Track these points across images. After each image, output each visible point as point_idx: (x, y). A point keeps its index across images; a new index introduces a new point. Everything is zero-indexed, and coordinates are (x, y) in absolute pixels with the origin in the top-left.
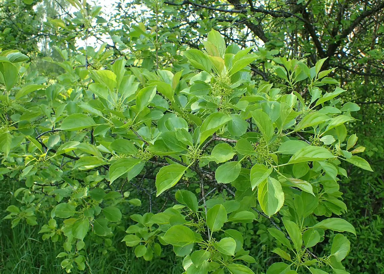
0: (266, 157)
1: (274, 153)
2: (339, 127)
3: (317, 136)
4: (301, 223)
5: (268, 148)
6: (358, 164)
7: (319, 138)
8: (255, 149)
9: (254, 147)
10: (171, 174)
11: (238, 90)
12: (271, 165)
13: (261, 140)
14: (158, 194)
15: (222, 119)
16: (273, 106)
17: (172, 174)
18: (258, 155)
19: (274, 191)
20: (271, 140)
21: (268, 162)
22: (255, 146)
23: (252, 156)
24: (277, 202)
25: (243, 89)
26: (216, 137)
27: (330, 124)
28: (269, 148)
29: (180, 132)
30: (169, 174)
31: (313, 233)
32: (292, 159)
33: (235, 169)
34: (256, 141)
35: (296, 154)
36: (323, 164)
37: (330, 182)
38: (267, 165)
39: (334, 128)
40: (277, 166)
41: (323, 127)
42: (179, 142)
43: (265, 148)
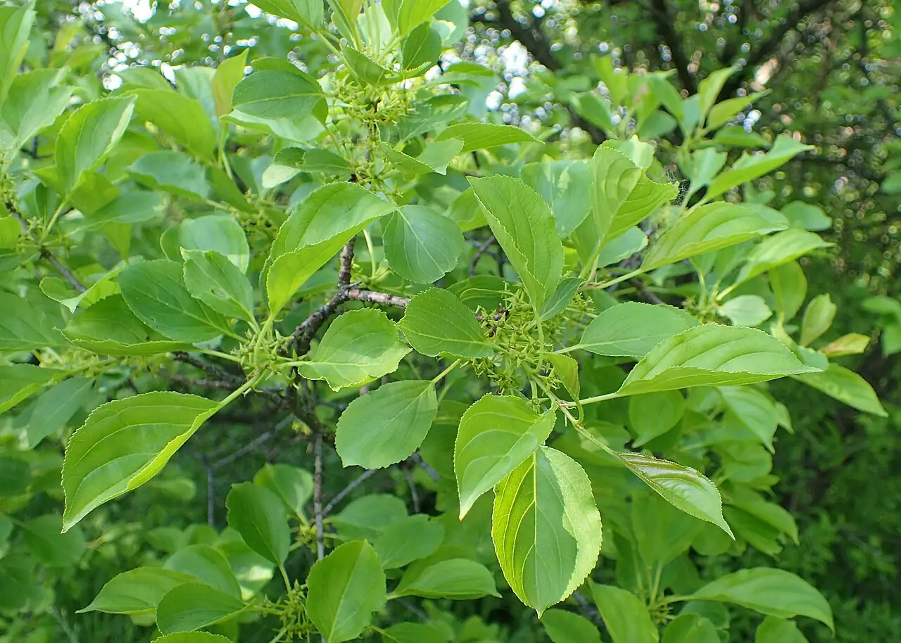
0: (534, 367)
1: (567, 350)
2: (781, 268)
3: (707, 298)
4: (653, 582)
5: (540, 330)
6: (840, 393)
7: (714, 304)
8: (491, 335)
9: (488, 326)
10: (144, 434)
11: (433, 110)
12: (552, 397)
13: (513, 301)
14: (70, 519)
15: (358, 210)
16: (564, 178)
17: (150, 431)
18: (504, 361)
19: (558, 503)
20: (555, 300)
21: (542, 387)
22: (492, 322)
23: (479, 361)
24: (570, 547)
25: (453, 108)
26: (349, 289)
27: (752, 259)
28: (546, 331)
29: (203, 266)
30: (136, 431)
31: (694, 628)
32: (633, 376)
33: (414, 413)
34: (497, 303)
35: (652, 356)
36: (729, 393)
37: (742, 447)
38: (535, 396)
39: (766, 273)
40: (574, 404)
41: (727, 269)
42: (197, 305)
43: (530, 332)
